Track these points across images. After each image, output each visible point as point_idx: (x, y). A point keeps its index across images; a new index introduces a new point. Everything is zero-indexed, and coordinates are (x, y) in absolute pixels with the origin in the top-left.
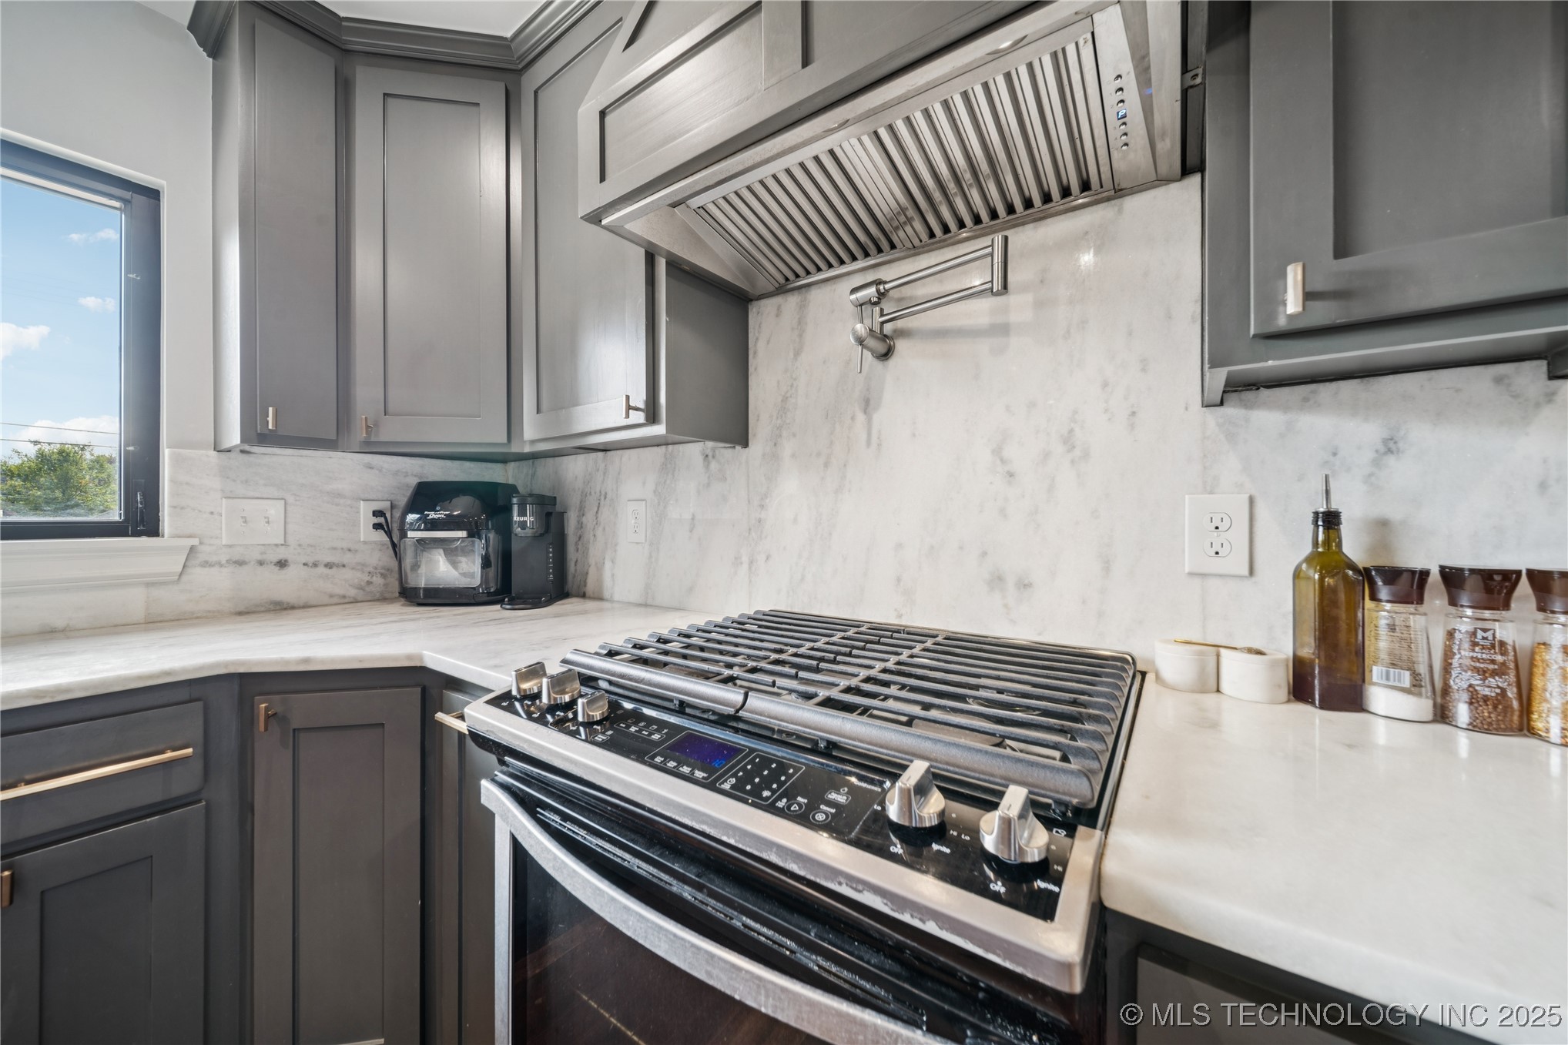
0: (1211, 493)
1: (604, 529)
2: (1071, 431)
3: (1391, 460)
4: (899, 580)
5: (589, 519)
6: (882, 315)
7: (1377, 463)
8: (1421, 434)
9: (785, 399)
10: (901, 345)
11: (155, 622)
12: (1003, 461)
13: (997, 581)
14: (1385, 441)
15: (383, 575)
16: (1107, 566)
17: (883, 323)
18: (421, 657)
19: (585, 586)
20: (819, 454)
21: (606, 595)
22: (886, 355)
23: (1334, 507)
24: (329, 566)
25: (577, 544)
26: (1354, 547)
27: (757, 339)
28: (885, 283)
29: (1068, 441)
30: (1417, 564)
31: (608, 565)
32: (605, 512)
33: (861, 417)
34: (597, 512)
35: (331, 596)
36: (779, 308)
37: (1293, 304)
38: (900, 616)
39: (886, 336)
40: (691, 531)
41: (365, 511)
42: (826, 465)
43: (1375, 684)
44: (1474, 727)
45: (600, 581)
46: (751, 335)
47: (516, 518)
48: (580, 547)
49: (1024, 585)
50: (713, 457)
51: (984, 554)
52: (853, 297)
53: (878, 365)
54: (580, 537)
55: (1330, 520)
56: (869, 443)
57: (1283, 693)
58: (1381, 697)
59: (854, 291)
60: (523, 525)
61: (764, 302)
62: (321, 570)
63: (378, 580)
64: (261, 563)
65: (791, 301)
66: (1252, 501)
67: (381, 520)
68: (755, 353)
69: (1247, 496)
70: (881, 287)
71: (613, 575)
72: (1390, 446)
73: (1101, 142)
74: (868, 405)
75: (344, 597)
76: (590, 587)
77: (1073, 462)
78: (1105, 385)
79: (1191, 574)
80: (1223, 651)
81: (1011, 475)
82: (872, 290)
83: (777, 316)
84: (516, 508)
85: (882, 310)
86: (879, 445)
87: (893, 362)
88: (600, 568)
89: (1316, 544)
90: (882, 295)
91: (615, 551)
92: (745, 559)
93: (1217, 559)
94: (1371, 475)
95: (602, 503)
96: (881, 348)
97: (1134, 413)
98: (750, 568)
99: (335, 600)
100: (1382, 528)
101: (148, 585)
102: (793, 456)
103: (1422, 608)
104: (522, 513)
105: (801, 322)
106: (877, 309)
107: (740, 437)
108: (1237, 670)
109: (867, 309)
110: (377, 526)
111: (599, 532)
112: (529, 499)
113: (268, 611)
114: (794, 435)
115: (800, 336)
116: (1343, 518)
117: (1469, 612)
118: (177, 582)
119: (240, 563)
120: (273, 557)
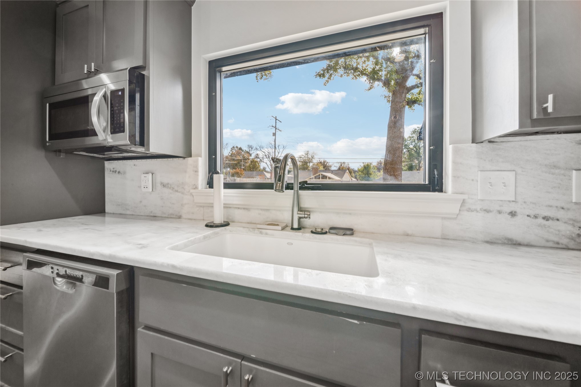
11: (446, 239)
24: (546, 218)
35: (548, 241)
64: (499, 212)
99: (550, 245)
101: (444, 218)
113: (504, 244)
118: (455, 219)
119: (487, 211)
120: (508, 209)
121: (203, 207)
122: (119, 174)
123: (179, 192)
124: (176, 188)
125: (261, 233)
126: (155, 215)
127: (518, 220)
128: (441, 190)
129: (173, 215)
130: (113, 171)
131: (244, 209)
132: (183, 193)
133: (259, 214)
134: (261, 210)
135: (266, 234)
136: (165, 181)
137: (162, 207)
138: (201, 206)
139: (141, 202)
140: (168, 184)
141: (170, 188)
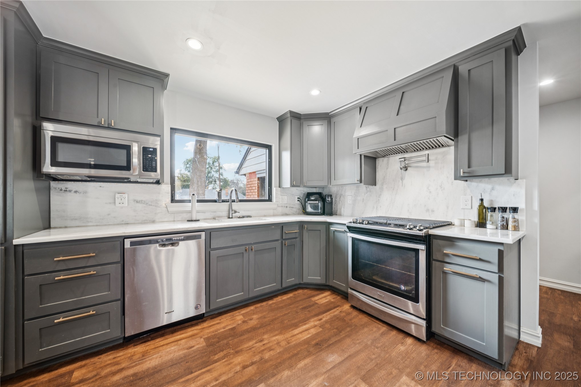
0: (465, 196)
1: (342, 201)
2: (441, 185)
3: (493, 191)
4: (408, 210)
5: (338, 199)
6: (405, 164)
7: (491, 191)
8: (497, 187)
9: (384, 177)
10: (409, 168)
11: (274, 215)
12: (429, 190)
13: (428, 210)
14: (492, 188)
15: (299, 210)
16: (448, 208)
17: (405, 165)
18: (327, 220)
19: (337, 213)
20: (392, 188)
21: (342, 214)
22: (406, 170)
23: (482, 198)
24: (292, 208)
25: (335, 204)
26: (486, 204)
27: (378, 165)
28: (406, 158)
29: (441, 187)
30: (495, 206)
31: (343, 209)
32: (342, 198)
33: (401, 181)
34: (340, 198)
35: (292, 213)
36: (383, 160)
37: (462, 174)
38: (409, 217)
39: (406, 167)
40: (363, 202)
41: (296, 197)
42: (393, 190)
43: (488, 224)
44: (501, 229)
45: (341, 212)
46: (377, 165)
47: (327, 199)
48: (335, 205)
49: (433, 211)
50: (368, 187)
51: (425, 206)
52: (399, 160)
53: (404, 172)
54: (335, 203)
55: (482, 200)
56: (402, 186)
57: (474, 226)
58: (489, 226)
59: (400, 159)
60: (328, 200)
61: (379, 159)
62: (291, 208)
63: (298, 211)
64: (284, 207)
65: (385, 159)
66: (472, 197)
67: (299, 199)
68: (378, 168)
69: (471, 196)
70: (405, 159)
71: (344, 211)
72: (493, 189)
73: (443, 142)
74: (402, 179)
75: (294, 213)
76: (338, 213)
77: (442, 190)
78: (447, 177)
79: (462, 209)
80: (465, 220)
81: (430, 192)
82: (403, 159)
83: (383, 161)
84: (327, 197)
85: (405, 163)
86: (404, 186)
87: (407, 171)
88: (341, 209)
89: (480, 204)
90: (405, 160)
91: (344, 206)
92: (375, 207)
93: (466, 206)
94: (490, 193)
95: (341, 196)
96: (405, 169)
97: (452, 182)
98: (376, 209)
99: (293, 214)
100: (491, 201)
101: (273, 209)
102: (386, 188)
103: (495, 213)
104: (328, 198)
105: (388, 163)
106: (404, 163)
107: (375, 184)
108: (467, 223)
109: (402, 162)
110: (298, 201)
111: (340, 202)
112: (329, 196)
113: (285, 215)
114: (386, 184)
115: (388, 165)
116: (484, 200)
117: (501, 213)
118: (276, 209)
119: (282, 207)
120: (286, 206)
121: (174, 213)
122: (76, 193)
123: (153, 206)
124: (150, 203)
125: (219, 221)
126: (127, 223)
127: (288, 208)
128: (271, 201)
129: (147, 221)
130: (65, 191)
131: (202, 212)
132: (156, 206)
133: (210, 214)
134: (212, 212)
135: (221, 221)
136: (139, 199)
137: (136, 216)
138: (172, 213)
139: (109, 214)
140: (142, 201)
141: (144, 203)
